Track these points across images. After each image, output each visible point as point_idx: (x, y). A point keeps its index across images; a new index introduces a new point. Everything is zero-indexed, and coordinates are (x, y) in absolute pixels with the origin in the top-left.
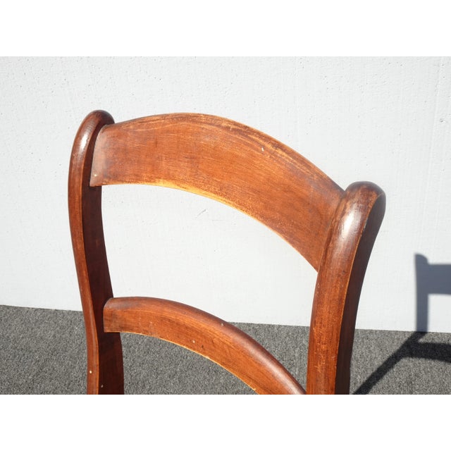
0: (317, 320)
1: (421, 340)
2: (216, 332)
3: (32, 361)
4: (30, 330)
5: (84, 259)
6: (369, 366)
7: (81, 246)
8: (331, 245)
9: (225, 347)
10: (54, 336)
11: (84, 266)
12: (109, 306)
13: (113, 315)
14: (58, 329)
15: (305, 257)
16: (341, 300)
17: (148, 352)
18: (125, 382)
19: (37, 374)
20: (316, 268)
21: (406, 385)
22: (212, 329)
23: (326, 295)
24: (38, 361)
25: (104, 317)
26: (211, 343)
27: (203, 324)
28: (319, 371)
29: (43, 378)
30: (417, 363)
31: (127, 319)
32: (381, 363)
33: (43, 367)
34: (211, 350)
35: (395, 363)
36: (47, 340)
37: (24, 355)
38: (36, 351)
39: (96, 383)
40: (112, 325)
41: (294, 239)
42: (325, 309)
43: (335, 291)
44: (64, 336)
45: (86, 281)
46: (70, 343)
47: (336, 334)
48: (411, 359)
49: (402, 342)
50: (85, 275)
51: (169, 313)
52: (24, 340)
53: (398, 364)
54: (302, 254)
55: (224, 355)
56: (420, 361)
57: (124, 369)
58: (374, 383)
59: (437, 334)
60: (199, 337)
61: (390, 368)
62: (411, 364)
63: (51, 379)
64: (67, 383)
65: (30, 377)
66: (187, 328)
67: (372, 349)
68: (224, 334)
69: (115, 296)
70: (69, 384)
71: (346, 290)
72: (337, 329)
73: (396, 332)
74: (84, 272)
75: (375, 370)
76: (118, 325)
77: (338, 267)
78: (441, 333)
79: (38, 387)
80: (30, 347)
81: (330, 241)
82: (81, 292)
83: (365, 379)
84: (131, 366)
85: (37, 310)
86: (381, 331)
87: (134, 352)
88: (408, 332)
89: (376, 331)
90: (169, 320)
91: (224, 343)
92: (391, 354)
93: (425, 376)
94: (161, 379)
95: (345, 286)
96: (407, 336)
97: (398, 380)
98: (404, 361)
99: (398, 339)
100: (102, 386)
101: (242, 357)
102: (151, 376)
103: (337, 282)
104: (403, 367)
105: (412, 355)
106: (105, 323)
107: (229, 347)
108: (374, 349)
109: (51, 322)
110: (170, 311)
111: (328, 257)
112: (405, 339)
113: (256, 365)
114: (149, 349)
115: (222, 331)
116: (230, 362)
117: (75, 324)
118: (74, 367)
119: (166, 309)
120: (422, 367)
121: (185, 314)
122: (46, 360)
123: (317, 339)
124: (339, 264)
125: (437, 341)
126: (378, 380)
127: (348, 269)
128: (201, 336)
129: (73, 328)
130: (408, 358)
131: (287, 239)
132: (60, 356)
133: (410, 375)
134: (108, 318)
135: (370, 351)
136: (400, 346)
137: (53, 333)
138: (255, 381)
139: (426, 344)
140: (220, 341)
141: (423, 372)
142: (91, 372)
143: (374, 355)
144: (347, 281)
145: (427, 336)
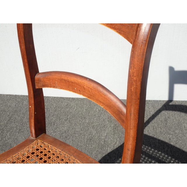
0: (132, 66)
1: (171, 104)
2: (85, 83)
3: (6, 116)
4: (5, 103)
5: (25, 54)
6: (149, 114)
7: (23, 47)
8: (139, 29)
9: (90, 89)
10: (15, 105)
11: (25, 57)
12: (37, 77)
13: (39, 80)
14: (17, 102)
15: (126, 39)
16: (143, 55)
17: (56, 111)
18: (46, 123)
19: (9, 120)
20: (131, 43)
21: (164, 121)
22: (84, 82)
23: (136, 53)
24: (9, 115)
25: (35, 82)
26: (83, 88)
27: (80, 80)
28: (133, 90)
29: (12, 122)
30: (169, 112)
31: (46, 81)
32: (154, 113)
33: (11, 117)
34: (83, 91)
35: (160, 113)
36: (12, 107)
37: (3, 113)
38: (8, 111)
39: (33, 111)
40: (39, 85)
41: (121, 31)
42: (136, 60)
43: (141, 50)
44: (19, 105)
45: (27, 64)
46: (22, 108)
47: (141, 72)
48: (166, 111)
49: (163, 105)
50: (26, 61)
51: (64, 77)
52: (2, 107)
53: (161, 113)
54: (125, 38)
55: (89, 93)
56: (170, 112)
57: (46, 118)
58: (151, 121)
59: (177, 101)
60: (78, 86)
61: (157, 115)
62: (166, 113)
63: (15, 122)
64: (21, 124)
65: (6, 122)
66: (72, 83)
67: (150, 107)
68: (89, 83)
69: (40, 72)
70: (22, 124)
71: (146, 50)
72: (141, 69)
73: (160, 101)
74: (26, 60)
75: (151, 116)
76: (41, 84)
77: (142, 39)
78: (179, 101)
79: (9, 126)
80: (5, 110)
81: (138, 27)
82: (24, 69)
83: (147, 119)
84: (48, 117)
85: (7, 95)
86: (154, 101)
87: (50, 111)
88: (165, 101)
89: (152, 101)
90: (64, 80)
91: (89, 87)
92: (158, 109)
93: (172, 118)
94: (61, 121)
95: (145, 47)
96: (165, 102)
97: (161, 119)
98: (163, 112)
99: (161, 103)
100: (36, 113)
101: (97, 93)
102: (57, 120)
103: (141, 46)
104: (163, 114)
105: (166, 110)
106: (36, 84)
107: (91, 89)
108: (151, 108)
109: (14, 100)
110: (65, 76)
111: (138, 34)
112: (164, 103)
113: (103, 96)
114: (56, 110)
115: (88, 82)
116: (91, 96)
117: (24, 100)
118: (24, 117)
119: (63, 75)
120: (171, 114)
121: (71, 76)
122: (12, 115)
123: (132, 75)
124: (143, 37)
125: (177, 104)
126: (152, 120)
127: (147, 40)
128: (79, 85)
129: (23, 102)
130: (165, 111)
131: (117, 32)
132: (18, 113)
133: (166, 117)
134: (37, 82)
135: (149, 108)
136: (161, 106)
137: (15, 104)
138: (103, 103)
139: (172, 105)
140: (87, 87)
141: (171, 116)
142: (30, 107)
143: (151, 110)
144: (146, 45)
145: (173, 102)
